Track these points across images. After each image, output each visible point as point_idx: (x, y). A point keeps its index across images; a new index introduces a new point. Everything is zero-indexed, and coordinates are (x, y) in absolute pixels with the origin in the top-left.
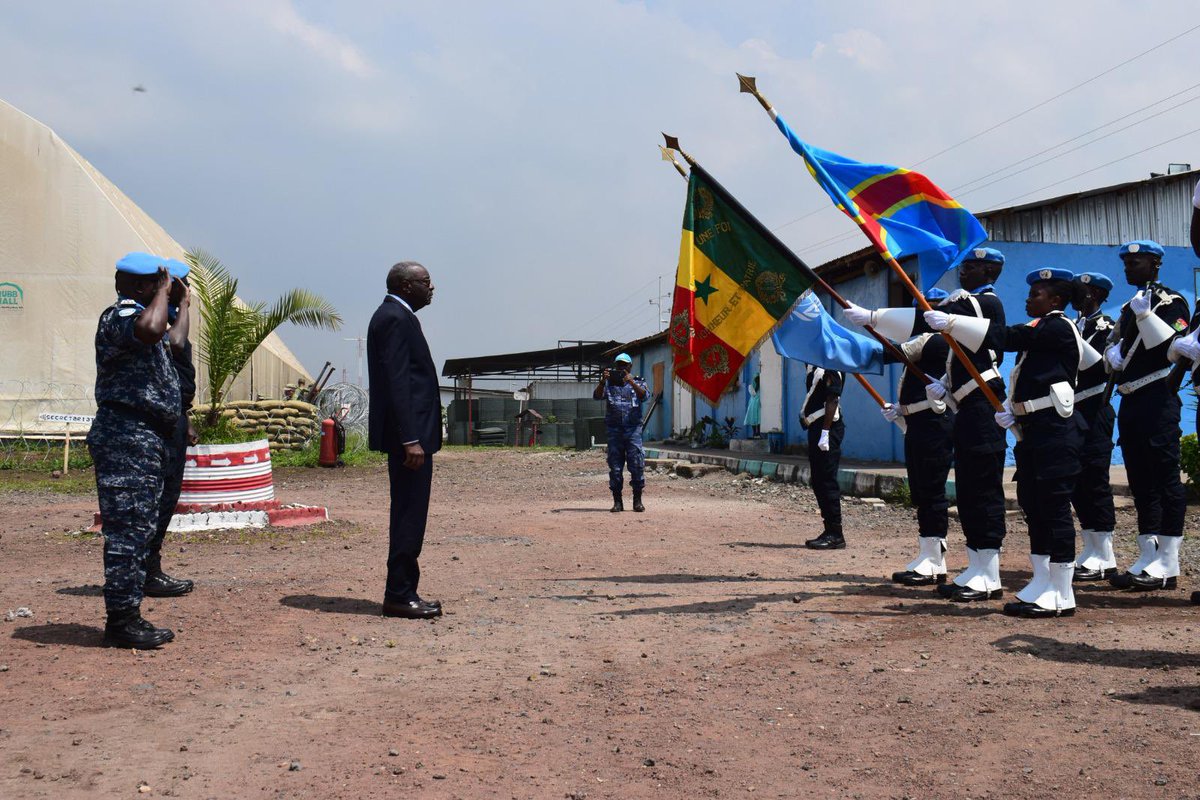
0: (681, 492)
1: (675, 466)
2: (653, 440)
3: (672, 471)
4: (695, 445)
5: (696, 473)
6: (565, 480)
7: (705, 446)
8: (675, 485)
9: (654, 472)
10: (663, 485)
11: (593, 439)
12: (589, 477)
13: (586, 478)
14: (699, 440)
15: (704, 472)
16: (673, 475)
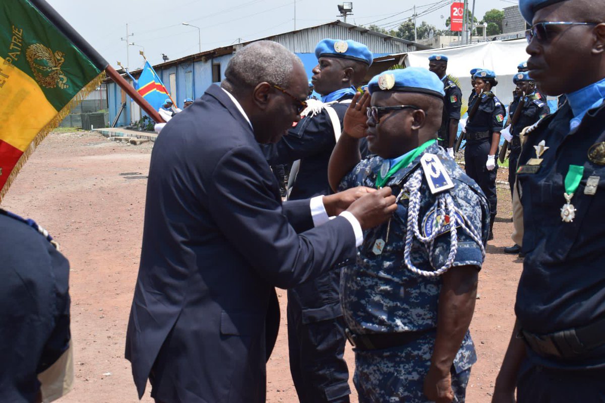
0: (130, 151)
1: (129, 140)
2: (122, 126)
3: (128, 142)
4: (141, 129)
5: (138, 143)
6: (82, 147)
7: (145, 130)
8: (128, 148)
9: (121, 143)
10: (124, 148)
11: (92, 126)
12: (92, 146)
13: (90, 147)
14: (142, 127)
15: (141, 143)
16: (128, 144)
